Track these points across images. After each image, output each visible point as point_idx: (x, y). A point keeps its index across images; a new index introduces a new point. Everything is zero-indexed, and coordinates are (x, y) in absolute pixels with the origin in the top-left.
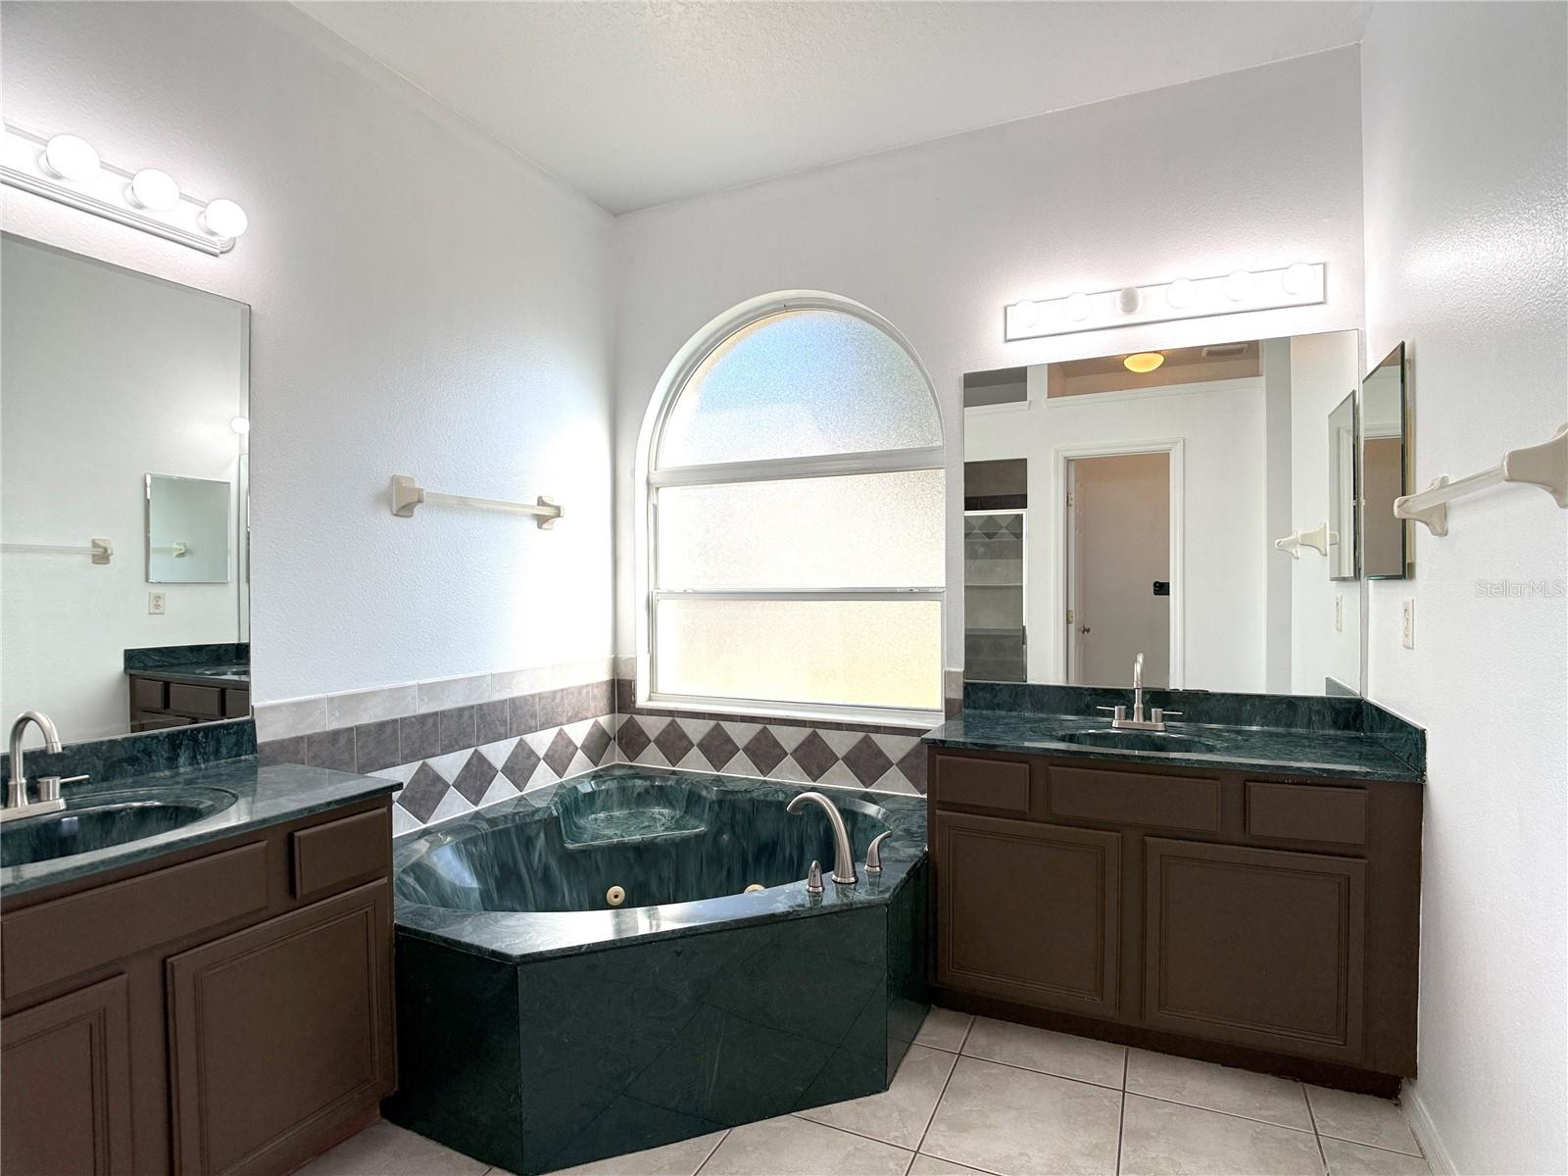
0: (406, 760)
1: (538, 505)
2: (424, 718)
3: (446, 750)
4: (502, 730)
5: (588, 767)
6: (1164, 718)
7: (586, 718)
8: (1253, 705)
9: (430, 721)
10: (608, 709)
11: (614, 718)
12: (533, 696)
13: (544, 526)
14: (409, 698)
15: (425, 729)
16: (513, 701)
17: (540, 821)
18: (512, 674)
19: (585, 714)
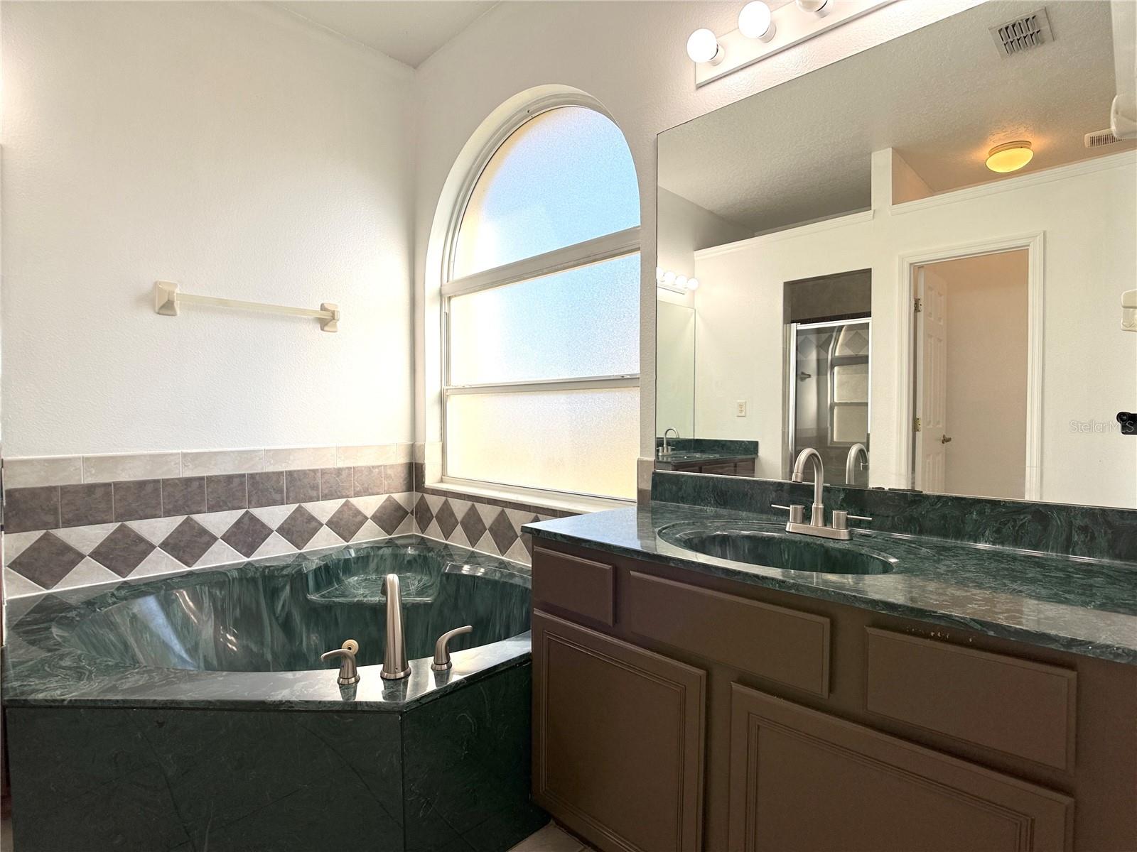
0: (168, 514)
1: (322, 310)
2: (188, 481)
3: (212, 509)
4: (278, 497)
5: (379, 535)
6: (850, 524)
7: (378, 494)
8: (981, 513)
9: (196, 484)
10: (404, 488)
11: (412, 496)
12: (315, 471)
13: (326, 328)
14: (173, 463)
15: (190, 489)
16: (290, 473)
17: (286, 575)
18: (289, 452)
19: (376, 490)
